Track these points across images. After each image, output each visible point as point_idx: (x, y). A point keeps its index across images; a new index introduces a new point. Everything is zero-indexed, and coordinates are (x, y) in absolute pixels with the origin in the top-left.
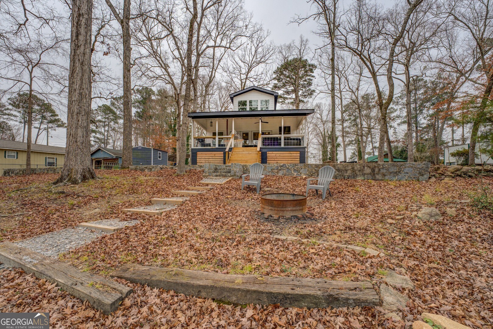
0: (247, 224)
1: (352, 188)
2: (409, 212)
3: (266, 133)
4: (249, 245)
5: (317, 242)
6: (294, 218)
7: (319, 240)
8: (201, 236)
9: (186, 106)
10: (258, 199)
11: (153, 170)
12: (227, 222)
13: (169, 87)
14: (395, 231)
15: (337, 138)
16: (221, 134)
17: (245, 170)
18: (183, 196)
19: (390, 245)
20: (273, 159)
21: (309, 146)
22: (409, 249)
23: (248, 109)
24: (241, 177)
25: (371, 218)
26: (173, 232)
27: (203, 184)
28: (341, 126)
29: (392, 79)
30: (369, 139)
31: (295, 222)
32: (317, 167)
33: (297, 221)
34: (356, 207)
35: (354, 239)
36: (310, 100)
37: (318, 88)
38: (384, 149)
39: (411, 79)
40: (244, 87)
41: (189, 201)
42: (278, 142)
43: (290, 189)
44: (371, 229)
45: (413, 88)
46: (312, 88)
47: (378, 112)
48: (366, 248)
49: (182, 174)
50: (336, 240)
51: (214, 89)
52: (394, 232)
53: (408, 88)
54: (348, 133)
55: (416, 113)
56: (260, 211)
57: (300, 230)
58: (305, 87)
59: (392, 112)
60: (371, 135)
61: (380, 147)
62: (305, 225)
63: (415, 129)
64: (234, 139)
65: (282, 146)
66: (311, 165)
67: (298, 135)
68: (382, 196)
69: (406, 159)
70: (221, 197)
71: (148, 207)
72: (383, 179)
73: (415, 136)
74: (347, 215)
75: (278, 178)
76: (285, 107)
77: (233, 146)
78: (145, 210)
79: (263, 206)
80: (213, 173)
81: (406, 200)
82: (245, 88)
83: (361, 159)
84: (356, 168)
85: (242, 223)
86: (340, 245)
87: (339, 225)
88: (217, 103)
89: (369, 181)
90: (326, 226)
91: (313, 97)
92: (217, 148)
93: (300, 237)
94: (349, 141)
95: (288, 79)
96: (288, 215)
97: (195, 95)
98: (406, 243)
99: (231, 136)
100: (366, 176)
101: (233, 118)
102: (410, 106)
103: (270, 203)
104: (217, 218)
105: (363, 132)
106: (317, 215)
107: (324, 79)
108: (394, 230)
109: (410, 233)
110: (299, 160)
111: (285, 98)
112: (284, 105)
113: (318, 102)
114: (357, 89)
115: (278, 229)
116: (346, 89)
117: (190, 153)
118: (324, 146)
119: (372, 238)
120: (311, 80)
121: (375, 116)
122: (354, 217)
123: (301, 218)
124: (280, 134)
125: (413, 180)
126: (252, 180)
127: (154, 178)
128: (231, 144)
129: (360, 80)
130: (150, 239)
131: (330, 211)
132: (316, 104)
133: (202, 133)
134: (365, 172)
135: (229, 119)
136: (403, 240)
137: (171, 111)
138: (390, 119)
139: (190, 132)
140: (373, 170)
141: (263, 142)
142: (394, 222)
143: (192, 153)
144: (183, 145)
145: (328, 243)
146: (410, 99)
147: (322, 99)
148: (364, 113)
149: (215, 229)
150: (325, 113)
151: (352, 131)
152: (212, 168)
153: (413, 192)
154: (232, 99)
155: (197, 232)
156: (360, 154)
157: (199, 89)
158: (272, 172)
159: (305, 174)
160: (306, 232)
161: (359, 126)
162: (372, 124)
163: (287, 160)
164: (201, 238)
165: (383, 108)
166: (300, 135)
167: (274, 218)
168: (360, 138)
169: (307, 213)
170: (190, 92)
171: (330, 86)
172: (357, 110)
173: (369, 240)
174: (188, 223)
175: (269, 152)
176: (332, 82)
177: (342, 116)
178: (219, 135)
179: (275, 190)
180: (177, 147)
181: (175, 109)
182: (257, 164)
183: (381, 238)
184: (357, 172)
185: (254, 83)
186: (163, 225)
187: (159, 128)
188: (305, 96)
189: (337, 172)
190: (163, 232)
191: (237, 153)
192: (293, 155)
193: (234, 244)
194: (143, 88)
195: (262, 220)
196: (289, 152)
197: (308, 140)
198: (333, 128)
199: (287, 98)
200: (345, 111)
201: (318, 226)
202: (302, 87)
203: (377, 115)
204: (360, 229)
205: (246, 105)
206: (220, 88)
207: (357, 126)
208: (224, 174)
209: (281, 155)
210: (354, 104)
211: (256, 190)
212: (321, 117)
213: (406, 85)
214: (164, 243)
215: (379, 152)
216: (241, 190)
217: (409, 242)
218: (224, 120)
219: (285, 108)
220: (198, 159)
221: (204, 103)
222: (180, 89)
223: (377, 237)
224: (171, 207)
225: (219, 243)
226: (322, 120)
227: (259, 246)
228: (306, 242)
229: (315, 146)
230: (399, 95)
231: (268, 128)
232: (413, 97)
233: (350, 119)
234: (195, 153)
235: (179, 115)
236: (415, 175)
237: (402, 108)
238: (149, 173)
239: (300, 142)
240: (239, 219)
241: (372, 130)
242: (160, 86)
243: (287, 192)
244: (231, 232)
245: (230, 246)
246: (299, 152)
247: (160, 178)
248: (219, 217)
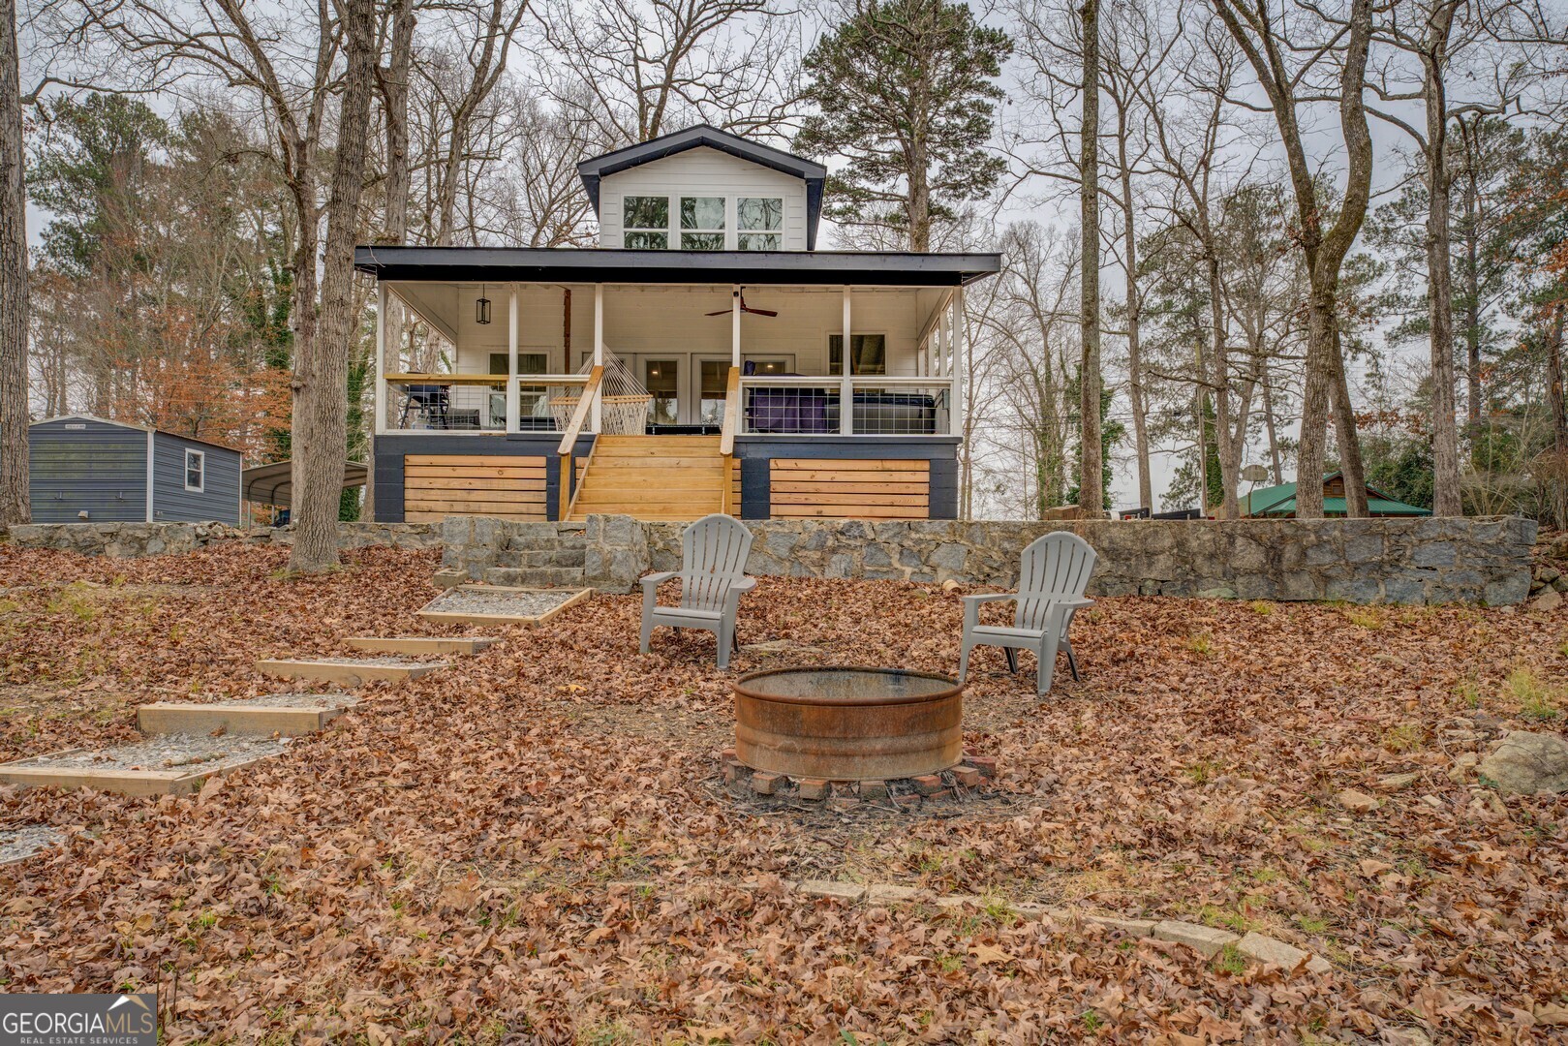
0: (665, 829)
1: (1175, 641)
2: (1440, 756)
3: (764, 364)
4: (676, 938)
5: (1012, 906)
6: (901, 791)
7: (1019, 898)
8: (421, 899)
9: (344, 208)
10: (724, 695)
11: (153, 546)
12: (559, 821)
13: (244, 101)
14: (1375, 850)
15: (1106, 398)
16: (533, 362)
17: (660, 551)
18: (325, 687)
19: (1353, 914)
20: (802, 498)
21: (974, 435)
22: (1444, 935)
23: (674, 242)
24: (637, 588)
25: (1267, 787)
26: (264, 886)
27: (437, 623)
28: (1127, 340)
29: (1363, 121)
30: (1258, 404)
31: (905, 811)
32: (1009, 539)
33: (913, 806)
34: (1197, 732)
35: (1185, 888)
36: (983, 208)
37: (1020, 150)
38: (1323, 455)
39: (1452, 122)
40: (655, 128)
41: (358, 712)
42: (823, 413)
43: (881, 647)
44: (1267, 840)
45: (1461, 164)
46: (992, 148)
47: (1298, 279)
48: (1242, 934)
49: (323, 568)
50: (1104, 897)
51: (498, 128)
52: (1370, 855)
53: (1438, 166)
54: (1157, 373)
55: (1473, 286)
56: (731, 757)
57: (929, 852)
58: (956, 143)
59: (1362, 279)
60: (1267, 387)
61: (1307, 446)
62: (952, 823)
63: (1466, 360)
64: (605, 394)
65: (846, 430)
66: (983, 525)
67: (922, 379)
68: (1317, 679)
69: (1426, 499)
70: (531, 692)
71: (122, 753)
72: (1320, 596)
73: (1467, 392)
74: (1152, 774)
75: (822, 589)
76: (859, 238)
77: (596, 428)
78: (101, 772)
79: (748, 733)
80: (490, 563)
81: (1425, 696)
82: (660, 133)
83: (1219, 502)
84: (1194, 544)
85: (641, 825)
86: (1119, 920)
87: (1117, 821)
88: (511, 202)
89: (1255, 604)
90: (1051, 826)
91: (996, 192)
92: (511, 438)
93: (929, 884)
94: (1165, 412)
95: (876, 100)
96: (872, 774)
97: (397, 157)
98: (1427, 906)
99: (586, 377)
100: (1240, 580)
101: (599, 286)
102: (1445, 253)
103: (782, 715)
104: (508, 802)
105: (1230, 371)
106: (1009, 776)
107: (1046, 105)
108: (1373, 842)
109: (1446, 857)
110: (924, 500)
111: (860, 196)
112: (856, 230)
113: (1016, 221)
114: (1204, 163)
115: (823, 847)
116: (1152, 161)
117: (368, 460)
118: (1045, 434)
119: (1271, 882)
120: (988, 109)
121: (1283, 297)
122: (1184, 780)
123: (933, 790)
124: (836, 370)
125: (1457, 604)
126: (695, 600)
127: (157, 591)
128: (588, 415)
129: (1215, 121)
130: (127, 928)
131: (1075, 751)
132: (1006, 228)
133: (431, 358)
134: (1237, 564)
135: (579, 290)
136: (1416, 890)
137: (261, 232)
138: (1353, 310)
139: (370, 348)
140: (1274, 554)
141: (750, 411)
142: (1370, 801)
143: (379, 461)
144: (327, 417)
145: (1064, 914)
146: (1447, 216)
147: (1037, 204)
148: (1234, 278)
149: (499, 857)
150: (1051, 275)
151: (1179, 363)
152: (487, 540)
153: (1457, 658)
154: (592, 185)
155: (398, 877)
156: (1215, 475)
157: (419, 126)
158: (795, 562)
159: (954, 573)
160: (956, 862)
161: (1212, 342)
162: (1271, 334)
163: (869, 500)
164: (420, 911)
165: (1320, 256)
166: (932, 378)
167: (803, 793)
168: (1213, 398)
169: (963, 763)
170: (364, 136)
171: (1076, 144)
172: (1202, 265)
173: (1257, 895)
174: (347, 833)
175: (782, 464)
176: (1086, 124)
177: (1132, 291)
178: (520, 371)
179: (809, 654)
180: (295, 428)
181: (282, 224)
182: (720, 521)
183: (1310, 882)
184: (1199, 560)
185: (710, 110)
186: (203, 847)
187: (190, 321)
188: (956, 186)
189: (1107, 564)
190: (205, 887)
191: (620, 462)
192: (896, 476)
193: (594, 935)
194: (95, 97)
195: (743, 806)
196: (878, 465)
197: (971, 407)
198: (1087, 350)
199: (868, 196)
200: (1144, 269)
201: (1014, 830)
202: (942, 144)
203: (1295, 291)
204: (1215, 840)
205: (664, 222)
206: (531, 128)
207: (1201, 340)
208: (550, 570)
209: (839, 477)
210: (1189, 234)
211: (714, 652)
212: (1034, 294)
213: (1427, 151)
214: (208, 949)
215: (1301, 469)
216: (636, 651)
217: (1443, 899)
218: (549, 294)
219: (861, 245)
220: (409, 494)
221: (447, 201)
222: (311, 118)
223: (1291, 877)
224: (256, 749)
225: (516, 935)
226: (1035, 305)
227: (725, 938)
228: (960, 912)
229: (1004, 436)
230: (1397, 196)
231: (775, 341)
232: (1459, 208)
233: (1169, 305)
234: (392, 457)
235: (305, 256)
236: (1468, 579)
237: (1408, 259)
238: (132, 564)
239: (933, 413)
240: (622, 801)
241: (1271, 362)
242: (193, 95)
243: (870, 662)
244: (584, 869)
245: (575, 943)
246: (926, 466)
247: (192, 593)
248: (518, 792)
